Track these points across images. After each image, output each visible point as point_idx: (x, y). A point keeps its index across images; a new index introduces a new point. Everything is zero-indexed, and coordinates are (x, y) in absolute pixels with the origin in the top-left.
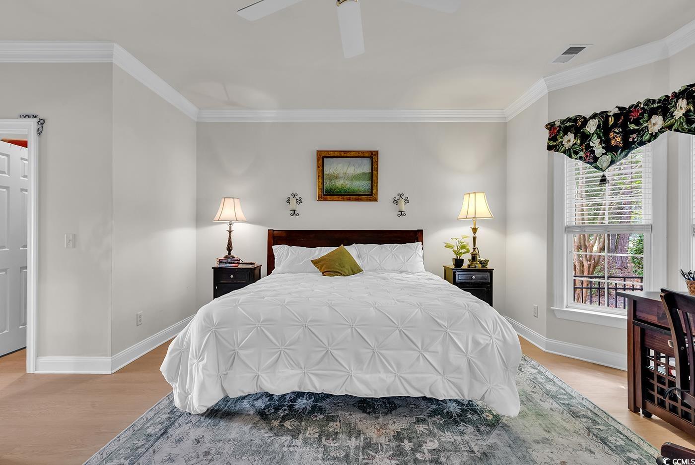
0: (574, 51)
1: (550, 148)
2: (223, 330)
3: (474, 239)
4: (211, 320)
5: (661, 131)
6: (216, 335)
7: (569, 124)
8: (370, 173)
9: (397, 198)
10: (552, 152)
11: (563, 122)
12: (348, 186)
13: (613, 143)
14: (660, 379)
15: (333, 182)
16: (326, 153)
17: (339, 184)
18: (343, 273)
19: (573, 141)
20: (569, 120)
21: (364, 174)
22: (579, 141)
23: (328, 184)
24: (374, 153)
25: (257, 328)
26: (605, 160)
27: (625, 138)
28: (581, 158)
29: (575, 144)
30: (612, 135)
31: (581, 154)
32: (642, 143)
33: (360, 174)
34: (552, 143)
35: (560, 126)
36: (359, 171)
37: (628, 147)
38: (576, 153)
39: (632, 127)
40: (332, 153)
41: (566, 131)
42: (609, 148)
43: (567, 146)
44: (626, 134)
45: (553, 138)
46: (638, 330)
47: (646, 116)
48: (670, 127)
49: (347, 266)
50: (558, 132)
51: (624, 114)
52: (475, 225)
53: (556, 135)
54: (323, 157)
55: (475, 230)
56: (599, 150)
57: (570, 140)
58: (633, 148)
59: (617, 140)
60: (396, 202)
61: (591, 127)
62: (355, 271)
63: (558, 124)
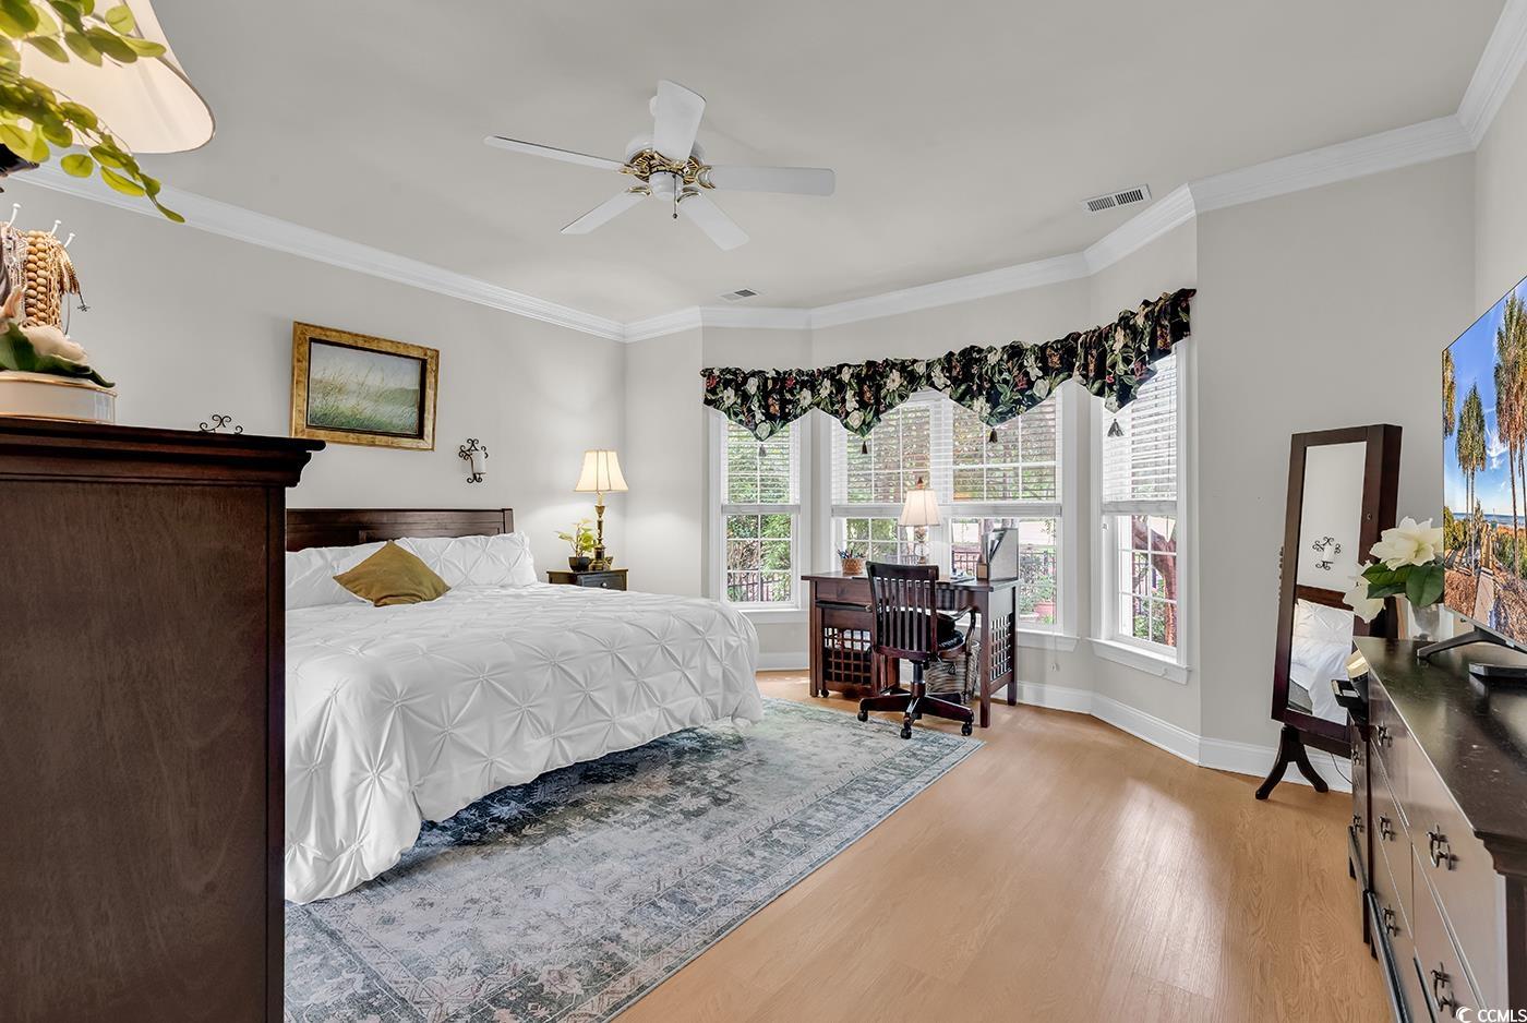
0: (746, 293)
1: (708, 402)
2: (417, 700)
3: (600, 523)
4: (391, 688)
5: (810, 407)
6: (405, 714)
7: (729, 376)
8: (415, 391)
9: (468, 446)
10: (711, 408)
11: (722, 371)
12: (368, 413)
13: (772, 410)
14: (838, 654)
15: (331, 400)
16: (318, 330)
17: (347, 405)
18: (424, 596)
19: (733, 399)
20: (728, 371)
21: (404, 391)
22: (739, 401)
23: (318, 403)
24: (429, 353)
25: (482, 684)
26: (765, 428)
27: (782, 408)
28: (741, 422)
29: (735, 403)
30: (770, 401)
31: (741, 417)
32: (796, 417)
33: (396, 390)
34: (710, 397)
35: (719, 377)
36: (393, 384)
37: (785, 418)
38: (736, 415)
39: (788, 396)
40: (334, 333)
41: (727, 384)
42: (769, 417)
43: (728, 403)
44: (784, 403)
45: (712, 391)
46: (819, 610)
47: (798, 387)
48: (818, 405)
49: (427, 583)
50: (718, 383)
51: (781, 379)
52: (600, 503)
53: (715, 388)
54: (309, 339)
55: (600, 510)
56: (759, 416)
57: (729, 396)
58: (790, 421)
59: (775, 409)
60: (465, 454)
61: (752, 386)
62: (440, 589)
63: (717, 373)
